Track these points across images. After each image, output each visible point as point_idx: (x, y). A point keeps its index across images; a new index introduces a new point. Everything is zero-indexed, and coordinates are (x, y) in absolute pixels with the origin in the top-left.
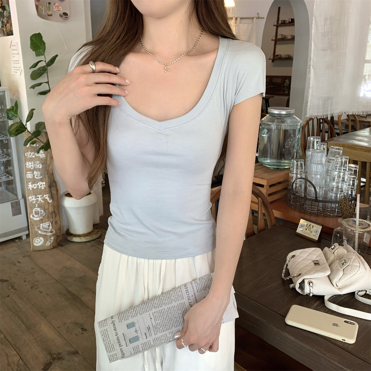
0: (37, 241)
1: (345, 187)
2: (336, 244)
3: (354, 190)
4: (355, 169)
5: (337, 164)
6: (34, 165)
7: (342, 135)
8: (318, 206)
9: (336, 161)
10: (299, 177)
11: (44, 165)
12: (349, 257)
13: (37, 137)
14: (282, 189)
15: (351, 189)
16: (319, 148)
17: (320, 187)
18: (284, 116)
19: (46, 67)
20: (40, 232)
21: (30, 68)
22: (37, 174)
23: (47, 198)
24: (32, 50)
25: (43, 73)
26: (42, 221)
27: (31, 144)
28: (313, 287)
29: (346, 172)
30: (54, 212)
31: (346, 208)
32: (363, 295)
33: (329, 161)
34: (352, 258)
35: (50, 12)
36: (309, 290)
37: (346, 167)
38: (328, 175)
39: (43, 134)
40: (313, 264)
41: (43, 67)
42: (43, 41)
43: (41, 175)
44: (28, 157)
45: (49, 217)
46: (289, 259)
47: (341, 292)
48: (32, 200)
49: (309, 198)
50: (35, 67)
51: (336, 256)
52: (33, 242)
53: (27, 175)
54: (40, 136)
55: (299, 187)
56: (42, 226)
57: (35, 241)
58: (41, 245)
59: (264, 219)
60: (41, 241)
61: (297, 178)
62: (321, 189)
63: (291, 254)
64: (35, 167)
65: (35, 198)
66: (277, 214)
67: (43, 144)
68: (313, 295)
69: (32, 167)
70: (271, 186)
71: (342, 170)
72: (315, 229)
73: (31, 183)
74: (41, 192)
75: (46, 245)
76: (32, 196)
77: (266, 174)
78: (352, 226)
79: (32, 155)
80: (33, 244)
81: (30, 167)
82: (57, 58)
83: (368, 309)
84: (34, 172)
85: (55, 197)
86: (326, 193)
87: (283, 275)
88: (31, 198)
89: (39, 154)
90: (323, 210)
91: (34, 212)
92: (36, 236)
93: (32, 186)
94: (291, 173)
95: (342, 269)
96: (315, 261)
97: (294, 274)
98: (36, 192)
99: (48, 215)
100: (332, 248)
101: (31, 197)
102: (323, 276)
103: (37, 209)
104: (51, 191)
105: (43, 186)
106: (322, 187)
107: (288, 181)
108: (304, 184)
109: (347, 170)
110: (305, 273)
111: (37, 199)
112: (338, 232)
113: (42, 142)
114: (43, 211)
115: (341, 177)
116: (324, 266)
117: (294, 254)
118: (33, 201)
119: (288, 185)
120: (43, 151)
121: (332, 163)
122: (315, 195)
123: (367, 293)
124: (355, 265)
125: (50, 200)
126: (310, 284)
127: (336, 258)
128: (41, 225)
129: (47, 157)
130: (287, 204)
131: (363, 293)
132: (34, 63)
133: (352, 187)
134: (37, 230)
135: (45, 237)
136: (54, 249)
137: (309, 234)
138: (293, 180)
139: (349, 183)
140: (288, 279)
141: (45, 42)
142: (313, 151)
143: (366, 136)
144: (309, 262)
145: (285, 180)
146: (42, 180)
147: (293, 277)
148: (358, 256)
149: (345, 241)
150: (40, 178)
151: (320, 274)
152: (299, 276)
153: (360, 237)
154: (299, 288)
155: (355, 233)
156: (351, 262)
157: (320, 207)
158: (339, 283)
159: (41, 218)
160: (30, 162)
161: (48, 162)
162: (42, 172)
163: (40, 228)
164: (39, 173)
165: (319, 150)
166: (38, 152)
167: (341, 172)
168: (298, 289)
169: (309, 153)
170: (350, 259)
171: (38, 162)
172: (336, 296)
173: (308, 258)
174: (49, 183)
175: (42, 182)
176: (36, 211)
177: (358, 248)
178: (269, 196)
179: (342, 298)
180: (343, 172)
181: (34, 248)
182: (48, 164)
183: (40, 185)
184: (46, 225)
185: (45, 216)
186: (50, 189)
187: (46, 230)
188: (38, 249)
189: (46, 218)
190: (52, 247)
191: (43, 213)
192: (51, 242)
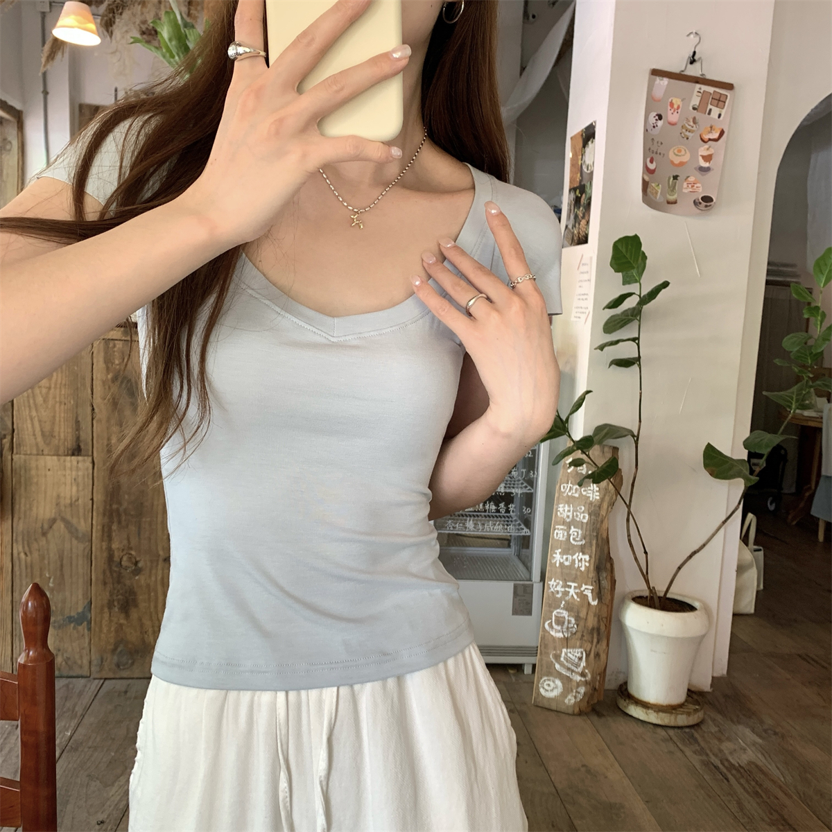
0: (549, 685)
6: (573, 515)
11: (592, 518)
13: (586, 452)
20: (557, 666)
22: (576, 534)
23: (590, 595)
25: (630, 319)
26: (566, 642)
30: (598, 630)
35: (673, 195)
43: (584, 537)
44: (565, 495)
45: (585, 638)
48: (556, 589)
50: (615, 307)
52: (540, 685)
53: (556, 531)
56: (566, 654)
57: (543, 684)
58: (555, 697)
60: (556, 687)
64: (575, 518)
65: (562, 587)
69: (568, 517)
73: (560, 550)
74: (578, 577)
76: (557, 581)
79: (574, 491)
80: (538, 688)
81: (565, 515)
84: (570, 528)
85: (607, 597)
88: (555, 584)
89: (589, 491)
91: (554, 618)
92: (549, 674)
93: (562, 558)
98: (568, 574)
99: (583, 632)
101: (555, 581)
103: (561, 611)
104: (599, 580)
105: (583, 562)
111: (567, 589)
113: (596, 465)
114: (573, 621)
118: (558, 592)
120: (597, 486)
128: (564, 650)
129: (602, 500)
134: (554, 661)
135: (566, 680)
146: (583, 550)
150: (580, 543)
160: (566, 505)
161: (603, 512)
162: (586, 531)
163: (560, 656)
171: (583, 508)
174: (597, 561)
175: (584, 553)
176: (559, 615)
181: (538, 700)
182: (603, 515)
183: (579, 561)
184: (576, 654)
185: (575, 633)
186: (598, 573)
187: (573, 668)
188: (546, 705)
189: (577, 639)
190: (577, 710)
191: (572, 625)
192: (578, 700)
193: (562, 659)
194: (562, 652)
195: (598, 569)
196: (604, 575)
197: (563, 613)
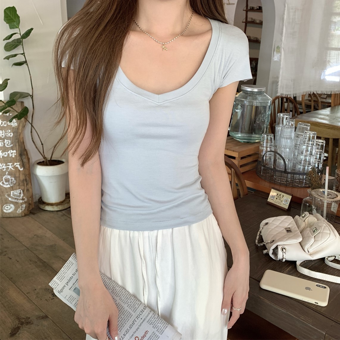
0: (7, 208)
1: (313, 160)
2: (307, 213)
3: (321, 163)
4: (322, 144)
5: (306, 139)
6: (5, 134)
7: (305, 113)
8: (287, 178)
9: (304, 136)
10: (269, 150)
11: (15, 134)
12: (320, 225)
13: (11, 107)
14: (253, 161)
15: (318, 162)
16: (287, 124)
17: (289, 160)
18: (256, 93)
19: (21, 39)
20: (10, 199)
21: (4, 40)
22: (8, 142)
23: (18, 166)
24: (5, 23)
25: (18, 45)
26: (12, 188)
27: (3, 113)
28: (286, 253)
29: (314, 146)
30: (26, 180)
31: (315, 179)
32: (332, 261)
33: (298, 136)
34: (322, 226)
36: (282, 255)
37: (314, 142)
38: (296, 149)
39: (17, 103)
40: (285, 231)
41: (18, 39)
42: (17, 15)
43: (12, 143)
45: (20, 185)
46: (262, 227)
47: (313, 258)
48: (2, 168)
49: (279, 169)
50: (9, 39)
51: (306, 224)
52: (3, 209)
54: (15, 105)
55: (269, 160)
56: (13, 193)
57: (5, 208)
58: (12, 211)
59: (237, 189)
60: (11, 207)
61: (267, 152)
62: (290, 161)
63: (264, 222)
64: (6, 136)
65: (5, 166)
66: (248, 184)
67: (17, 114)
68: (286, 261)
69: (2, 136)
70: (242, 158)
71: (310, 144)
72: (285, 198)
73: (1, 151)
74: (12, 160)
75: (17, 212)
76: (3, 164)
77: (237, 147)
78: (321, 196)
79: (4, 124)
82: (32, 31)
83: (337, 274)
84: (5, 141)
85: (27, 166)
86: (294, 166)
87: (257, 241)
89: (12, 123)
90: (292, 181)
91: (4, 180)
92: (6, 203)
93: (3, 154)
94: (261, 146)
95: (313, 236)
96: (287, 228)
97: (268, 240)
98: (7, 160)
99: (19, 182)
100: (303, 216)
102: (295, 242)
103: (7, 176)
104: (22, 159)
105: (13, 154)
106: (291, 160)
107: (259, 154)
108: (273, 157)
109: (315, 144)
110: (278, 240)
111: (8, 167)
112: (307, 202)
113: (17, 111)
114: (13, 179)
115: (309, 151)
116: (296, 233)
117: (268, 222)
118: (4, 169)
119: (258, 157)
120: (15, 120)
121: (300, 138)
122: (284, 167)
123: (336, 258)
124: (325, 233)
125: (21, 168)
126: (283, 250)
127: (306, 225)
128: (12, 192)
129: (19, 126)
130: (258, 175)
131: (333, 258)
132: (7, 36)
133: (319, 160)
134: (8, 197)
135: (15, 204)
136: (26, 217)
137: (280, 203)
138: (263, 153)
139: (316, 156)
140: (262, 245)
141: (19, 15)
142: (283, 126)
143: (328, 115)
144: (282, 229)
145: (255, 153)
146: (12, 148)
147: (267, 243)
148: (328, 224)
149: (315, 210)
150: (10, 146)
151: (293, 241)
152: (272, 242)
153: (328, 207)
154: (273, 254)
155: (324, 202)
156: (322, 230)
157: (289, 178)
158: (311, 249)
159: (11, 186)
161: (20, 131)
162: (13, 140)
163: (11, 195)
164: (10, 141)
165: (288, 125)
166: (11, 121)
167: (309, 146)
168: (271, 255)
169: (278, 128)
170: (321, 226)
171: (10, 131)
172: (307, 261)
173: (280, 225)
174: (20, 152)
175: (13, 150)
176: (6, 178)
177: (326, 217)
178: (240, 167)
179: (313, 263)
180: (311, 146)
181: (3, 215)
182: (20, 132)
183: (11, 154)
184: (17, 192)
185: (15, 184)
186: (21, 157)
187: (17, 198)
188: (8, 216)
189: (17, 186)
190: (23, 214)
191: (13, 181)
192: (23, 210)
193: (12, 195)
194: (11, 193)
195: (21, 155)
196: (24, 157)
197: (8, 177)
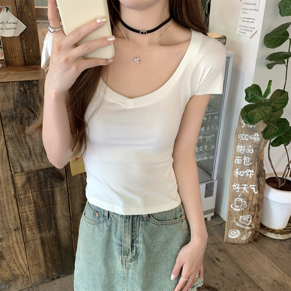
0: (233, 233)
6: (245, 150)
11: (256, 151)
20: (237, 224)
22: (247, 160)
23: (254, 189)
26: (242, 213)
30: (258, 205)
43: (251, 161)
44: (241, 140)
45: (251, 210)
48: (236, 188)
53: (236, 159)
56: (242, 218)
57: (230, 233)
58: (237, 238)
60: (237, 233)
64: (246, 152)
65: (239, 187)
69: (242, 151)
73: (238, 169)
75: (242, 239)
76: (237, 184)
79: (245, 138)
80: (227, 235)
84: (243, 157)
88: (235, 186)
89: (254, 137)
91: (235, 202)
92: (233, 228)
93: (239, 173)
98: (242, 181)
99: (250, 207)
104: (259, 181)
105: (251, 174)
111: (242, 188)
114: (245, 202)
118: (237, 190)
125: (256, 192)
128: (241, 216)
129: (261, 141)
134: (235, 222)
135: (242, 230)
146: (250, 167)
150: (249, 164)
160: (241, 146)
161: (261, 148)
162: (252, 158)
164: (249, 159)
171: (251, 146)
174: (258, 172)
175: (251, 170)
176: (238, 201)
181: (228, 240)
183: (248, 173)
184: (247, 217)
185: (247, 208)
186: (258, 178)
187: (245, 224)
188: (232, 242)
189: (247, 211)
190: (247, 242)
191: (245, 205)
192: (248, 237)
193: (240, 221)
194: (240, 217)
195: (258, 176)
196: (262, 178)
197: (240, 199)
